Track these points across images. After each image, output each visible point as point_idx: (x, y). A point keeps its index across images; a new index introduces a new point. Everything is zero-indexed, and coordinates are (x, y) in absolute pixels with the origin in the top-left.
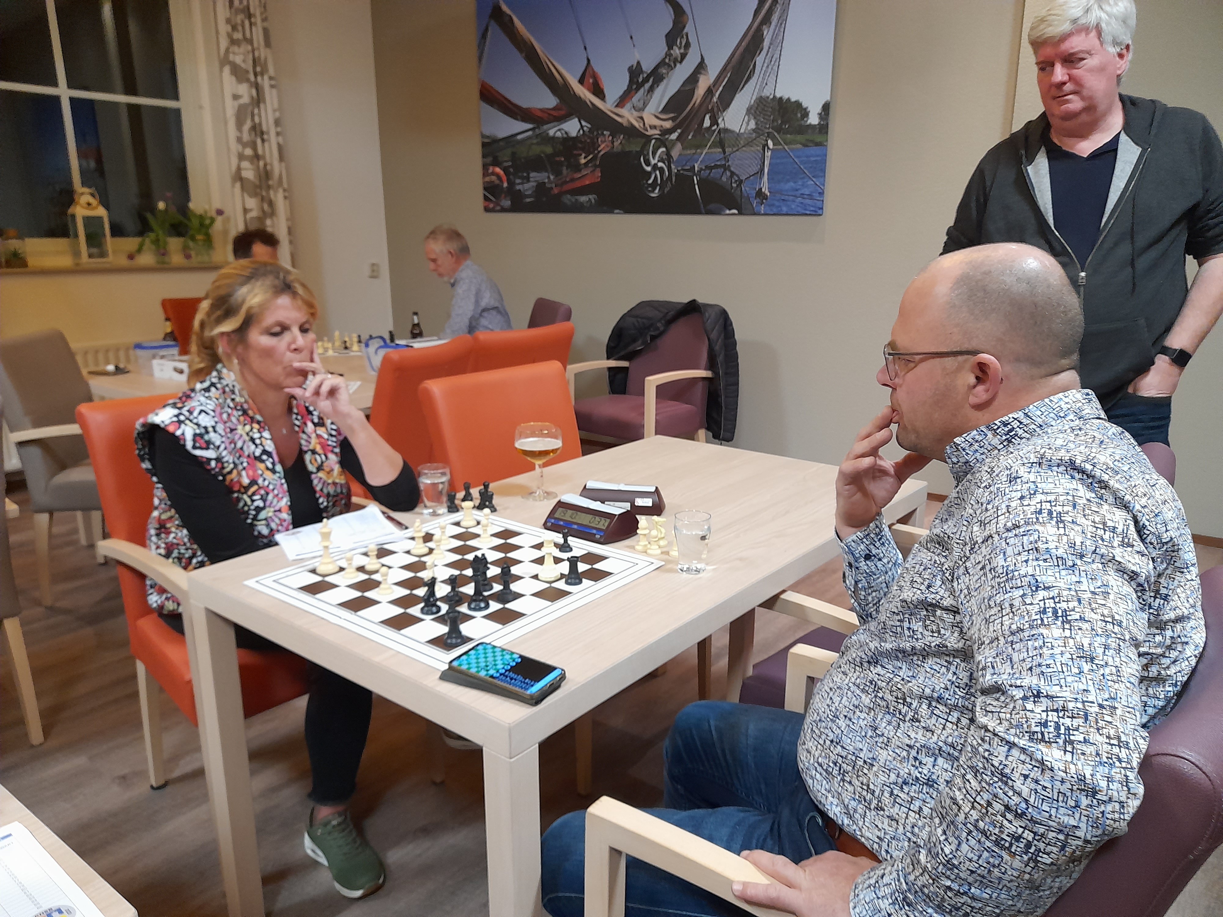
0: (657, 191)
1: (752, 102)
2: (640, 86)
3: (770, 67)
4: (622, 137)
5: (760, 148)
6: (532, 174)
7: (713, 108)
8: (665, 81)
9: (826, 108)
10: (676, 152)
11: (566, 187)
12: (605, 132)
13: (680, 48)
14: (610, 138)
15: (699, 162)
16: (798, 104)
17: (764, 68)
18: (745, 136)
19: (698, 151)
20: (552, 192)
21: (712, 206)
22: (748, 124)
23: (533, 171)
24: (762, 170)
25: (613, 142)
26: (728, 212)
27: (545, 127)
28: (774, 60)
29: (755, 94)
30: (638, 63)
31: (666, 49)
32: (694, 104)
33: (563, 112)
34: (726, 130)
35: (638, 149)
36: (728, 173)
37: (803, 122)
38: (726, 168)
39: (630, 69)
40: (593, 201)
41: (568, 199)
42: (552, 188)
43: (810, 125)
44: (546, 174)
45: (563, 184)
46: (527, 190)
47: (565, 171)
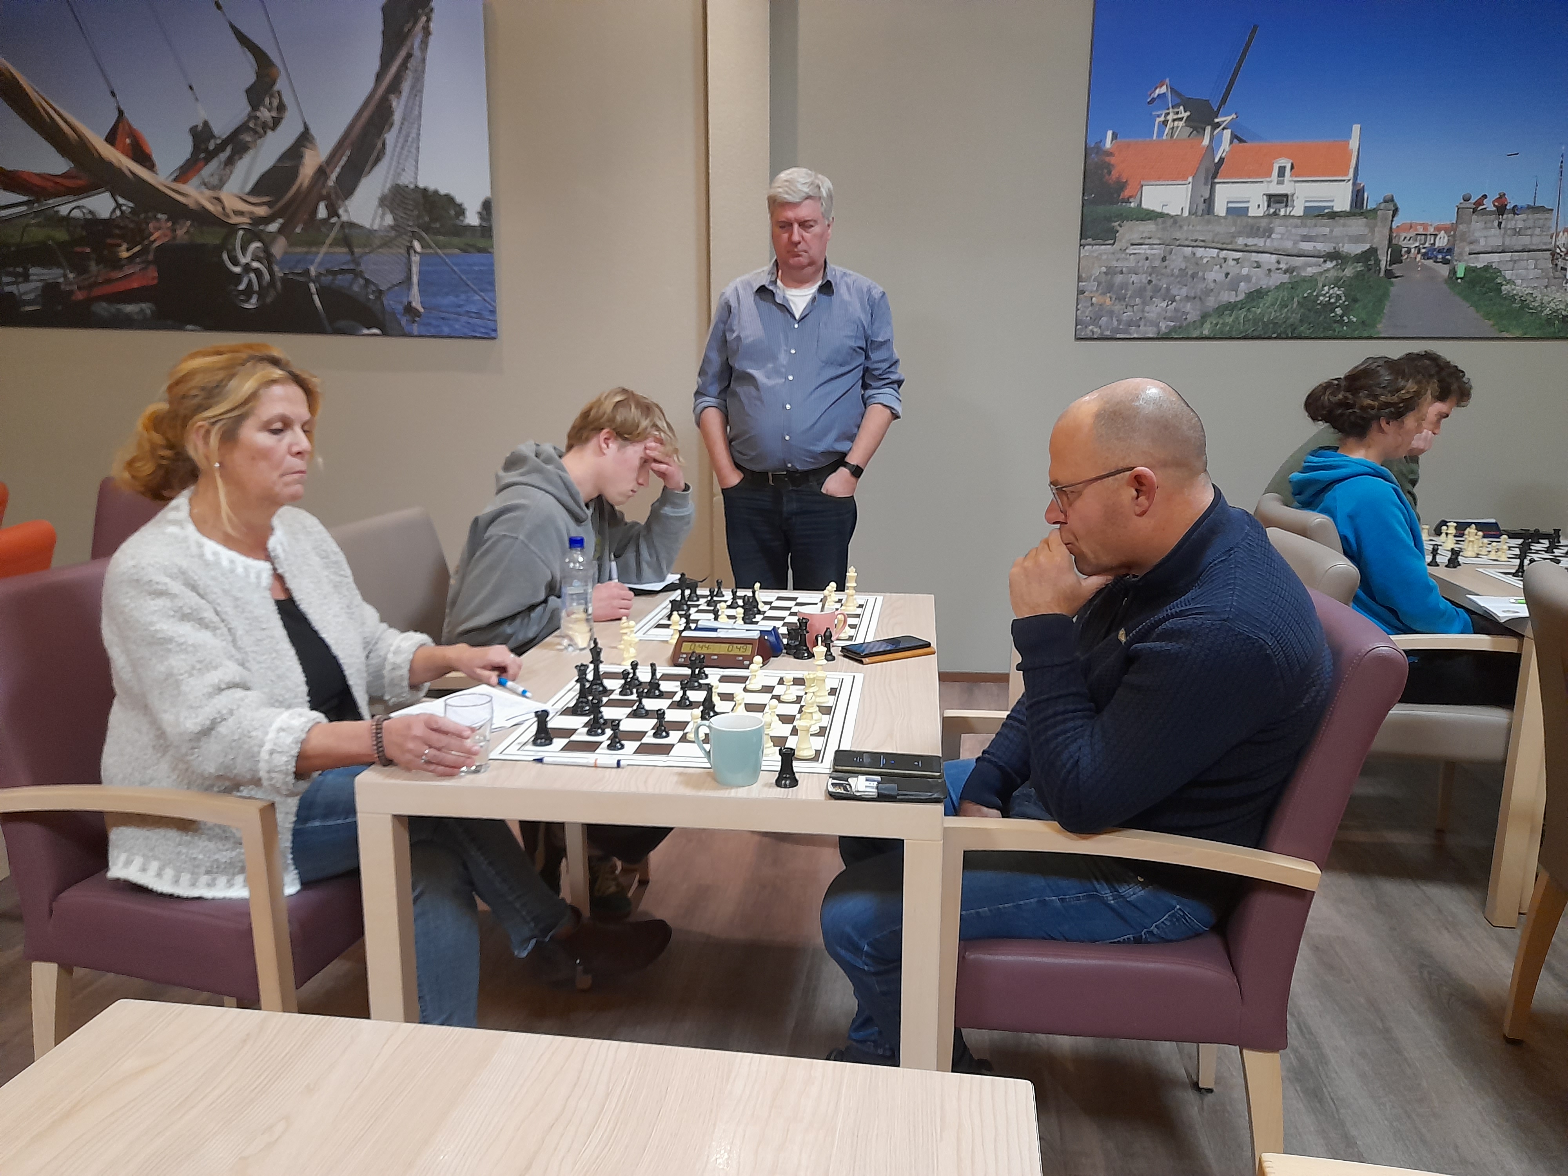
0: (254, 300)
1: (386, 191)
2: (211, 156)
3: (406, 148)
4: (188, 223)
5: (403, 251)
6: (32, 271)
7: (329, 194)
8: (251, 152)
9: (487, 206)
10: (278, 249)
11: (97, 292)
12: (159, 216)
13: (269, 111)
14: (170, 224)
15: (315, 265)
16: (449, 199)
17: (398, 149)
18: (381, 234)
19: (314, 249)
20: (73, 298)
21: (342, 324)
22: (382, 218)
23: (33, 266)
24: (409, 278)
25: (174, 230)
26: (366, 331)
27: (51, 202)
28: (410, 139)
29: (389, 181)
30: (206, 124)
31: (249, 108)
32: (301, 185)
33: (80, 182)
34: (352, 225)
35: (217, 242)
36: (362, 281)
37: (458, 222)
38: (357, 274)
39: (193, 131)
40: (148, 312)
41: (102, 308)
42: (71, 292)
43: (469, 227)
44: (61, 271)
45: (91, 286)
46: (25, 293)
47: (93, 267)
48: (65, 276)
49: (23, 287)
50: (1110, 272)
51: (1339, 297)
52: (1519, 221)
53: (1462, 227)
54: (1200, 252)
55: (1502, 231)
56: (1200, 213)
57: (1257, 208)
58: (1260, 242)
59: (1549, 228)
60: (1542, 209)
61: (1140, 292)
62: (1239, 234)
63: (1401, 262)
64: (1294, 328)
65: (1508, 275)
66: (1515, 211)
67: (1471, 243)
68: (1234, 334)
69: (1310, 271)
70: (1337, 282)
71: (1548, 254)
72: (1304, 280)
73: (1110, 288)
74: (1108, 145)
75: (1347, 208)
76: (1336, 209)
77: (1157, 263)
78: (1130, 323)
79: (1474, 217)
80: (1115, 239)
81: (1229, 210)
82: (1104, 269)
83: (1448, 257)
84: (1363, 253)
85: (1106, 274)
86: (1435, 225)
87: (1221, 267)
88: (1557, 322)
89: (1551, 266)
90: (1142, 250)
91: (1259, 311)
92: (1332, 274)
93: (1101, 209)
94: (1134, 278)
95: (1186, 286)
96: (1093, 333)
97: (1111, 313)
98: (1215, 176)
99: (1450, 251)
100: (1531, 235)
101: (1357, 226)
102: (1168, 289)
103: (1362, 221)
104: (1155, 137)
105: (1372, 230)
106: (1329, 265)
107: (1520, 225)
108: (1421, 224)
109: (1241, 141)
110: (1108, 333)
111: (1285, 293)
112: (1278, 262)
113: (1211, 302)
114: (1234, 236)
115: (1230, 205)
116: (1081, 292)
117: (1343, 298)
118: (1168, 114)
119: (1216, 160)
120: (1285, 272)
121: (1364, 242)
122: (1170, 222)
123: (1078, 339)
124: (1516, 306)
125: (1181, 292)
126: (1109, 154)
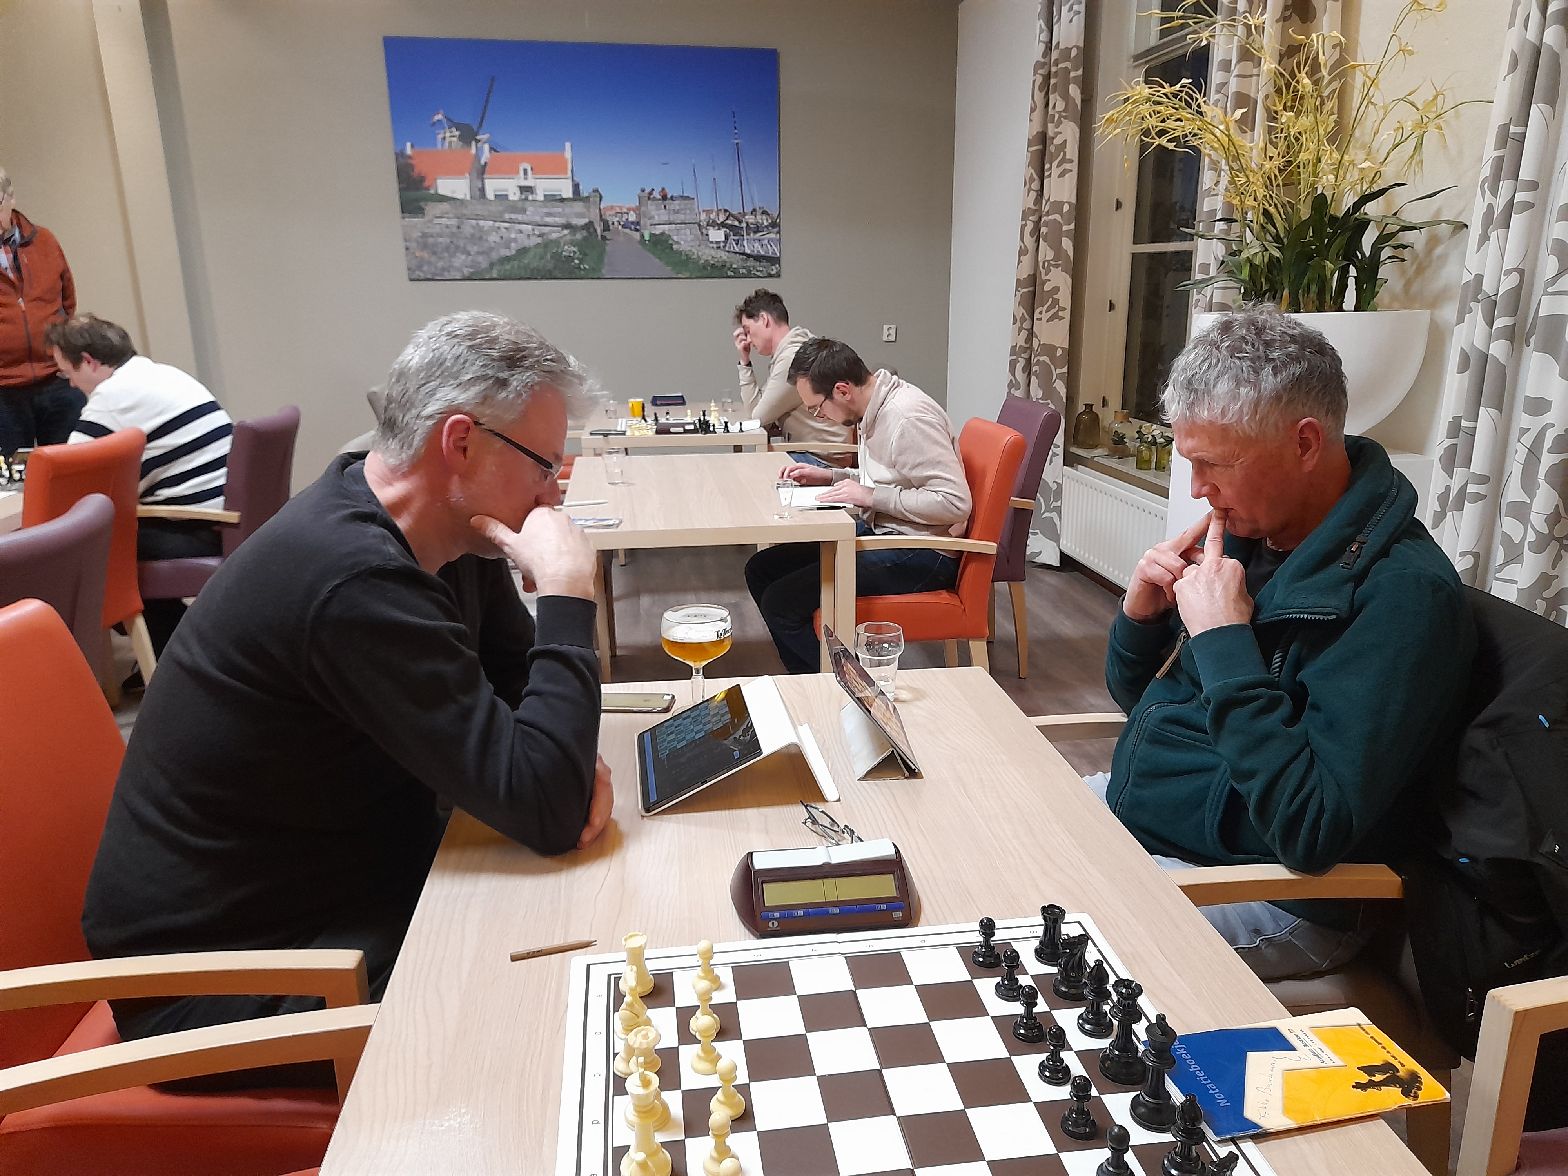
50: (424, 235)
51: (575, 252)
52: (676, 205)
53: (643, 208)
54: (481, 223)
55: (667, 211)
56: (477, 197)
57: (514, 195)
58: (519, 217)
59: (694, 210)
60: (688, 198)
61: (447, 249)
62: (505, 211)
63: (609, 230)
64: (550, 271)
65: (675, 238)
66: (672, 198)
67: (650, 218)
68: (513, 277)
69: (554, 236)
70: (573, 243)
71: (696, 225)
72: (551, 241)
73: (425, 246)
74: (409, 151)
75: (570, 195)
76: (564, 196)
77: (455, 230)
78: (444, 269)
79: (649, 202)
80: (424, 214)
81: (496, 196)
82: (420, 234)
83: (638, 227)
84: (586, 224)
85: (422, 237)
86: (627, 206)
87: (497, 232)
88: (709, 268)
89: (699, 232)
90: (444, 221)
91: (526, 261)
92: (568, 238)
93: (412, 194)
94: (441, 240)
95: (475, 245)
96: (419, 276)
97: (429, 263)
98: (483, 173)
99: (638, 223)
100: (685, 214)
101: (579, 207)
102: (465, 248)
103: (581, 204)
104: (439, 146)
105: (589, 211)
106: (566, 232)
107: (677, 207)
108: (619, 207)
109: (496, 151)
110: (429, 276)
111: (541, 250)
112: (533, 230)
113: (495, 256)
114: (502, 213)
115: (497, 193)
116: (407, 249)
117: (578, 253)
118: (445, 133)
119: (483, 163)
120: (539, 236)
121: (585, 218)
122: (458, 203)
123: (411, 280)
124: (684, 258)
125: (474, 249)
126: (409, 157)
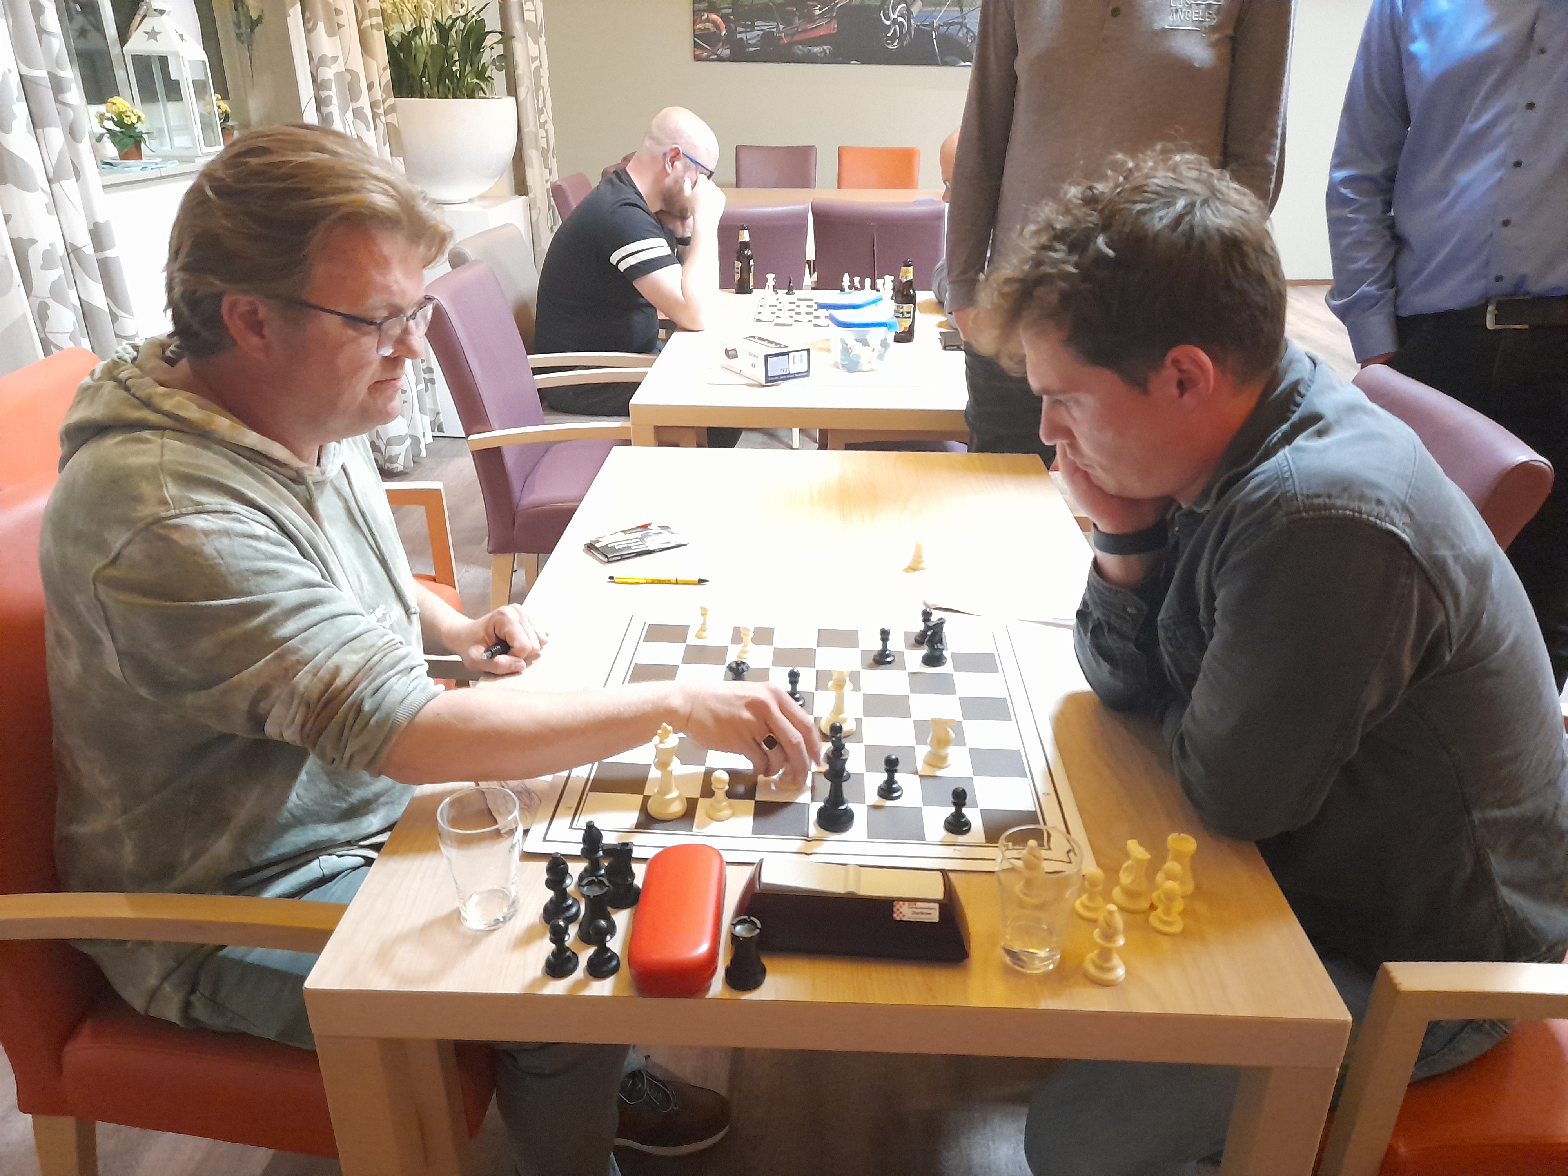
6: (756, 23)
10: (915, 10)
11: (797, 38)
15: (938, 19)
19: (938, 9)
20: (781, 42)
21: (948, 59)
23: (759, 20)
26: (963, 64)
36: (965, 30)
38: (962, 25)
40: (828, 52)
41: (798, 50)
42: (780, 38)
44: (775, 24)
45: (793, 34)
46: (750, 39)
47: (797, 21)
48: (777, 27)
49: (749, 35)
